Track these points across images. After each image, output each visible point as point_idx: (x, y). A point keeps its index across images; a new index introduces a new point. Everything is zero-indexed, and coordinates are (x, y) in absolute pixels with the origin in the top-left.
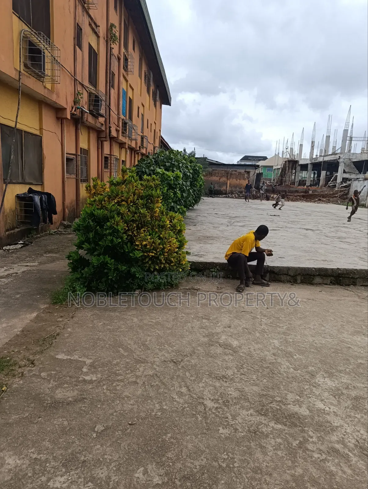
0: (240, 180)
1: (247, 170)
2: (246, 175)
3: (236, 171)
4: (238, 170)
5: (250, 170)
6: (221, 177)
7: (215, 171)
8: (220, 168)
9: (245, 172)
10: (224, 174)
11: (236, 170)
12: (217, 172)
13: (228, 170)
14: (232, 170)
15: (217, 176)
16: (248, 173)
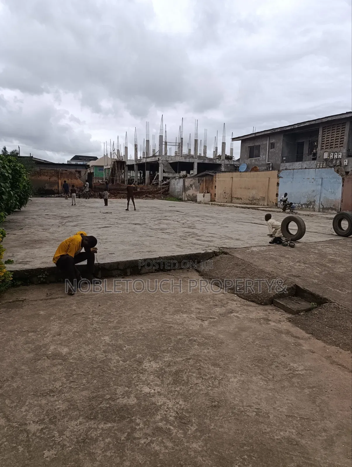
0: (71, 179)
1: (77, 170)
2: (77, 175)
3: (67, 171)
4: (68, 170)
5: (81, 170)
6: (51, 177)
7: (43, 171)
8: (48, 167)
9: (76, 171)
10: (53, 174)
11: (66, 169)
12: (46, 171)
13: (58, 169)
14: (62, 169)
15: (46, 176)
16: (79, 172)
